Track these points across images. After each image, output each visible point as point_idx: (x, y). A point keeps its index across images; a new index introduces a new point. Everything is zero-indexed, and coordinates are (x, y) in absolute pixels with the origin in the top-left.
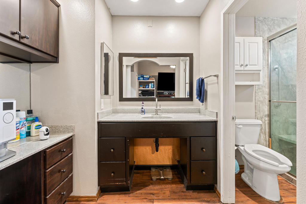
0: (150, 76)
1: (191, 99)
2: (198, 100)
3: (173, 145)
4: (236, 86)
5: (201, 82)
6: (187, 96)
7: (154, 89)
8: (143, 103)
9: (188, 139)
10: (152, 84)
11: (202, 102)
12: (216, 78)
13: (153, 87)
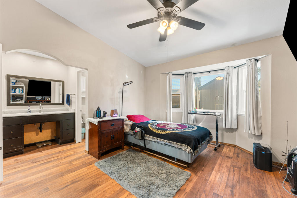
0: (17, 81)
1: (63, 104)
2: (67, 104)
3: (52, 129)
4: (82, 98)
5: (68, 96)
6: (61, 102)
7: (24, 94)
8: (29, 107)
9: (61, 122)
10: (21, 89)
11: (69, 105)
12: (74, 95)
13: (21, 92)
